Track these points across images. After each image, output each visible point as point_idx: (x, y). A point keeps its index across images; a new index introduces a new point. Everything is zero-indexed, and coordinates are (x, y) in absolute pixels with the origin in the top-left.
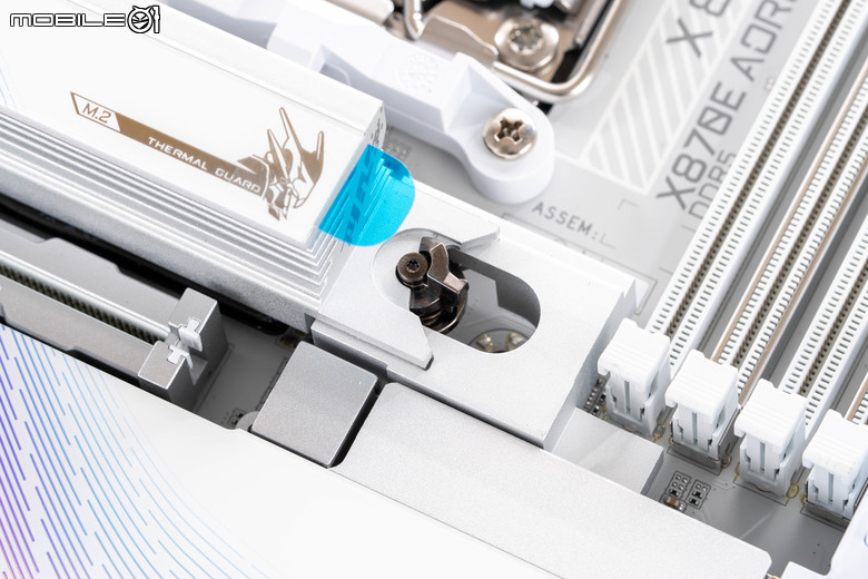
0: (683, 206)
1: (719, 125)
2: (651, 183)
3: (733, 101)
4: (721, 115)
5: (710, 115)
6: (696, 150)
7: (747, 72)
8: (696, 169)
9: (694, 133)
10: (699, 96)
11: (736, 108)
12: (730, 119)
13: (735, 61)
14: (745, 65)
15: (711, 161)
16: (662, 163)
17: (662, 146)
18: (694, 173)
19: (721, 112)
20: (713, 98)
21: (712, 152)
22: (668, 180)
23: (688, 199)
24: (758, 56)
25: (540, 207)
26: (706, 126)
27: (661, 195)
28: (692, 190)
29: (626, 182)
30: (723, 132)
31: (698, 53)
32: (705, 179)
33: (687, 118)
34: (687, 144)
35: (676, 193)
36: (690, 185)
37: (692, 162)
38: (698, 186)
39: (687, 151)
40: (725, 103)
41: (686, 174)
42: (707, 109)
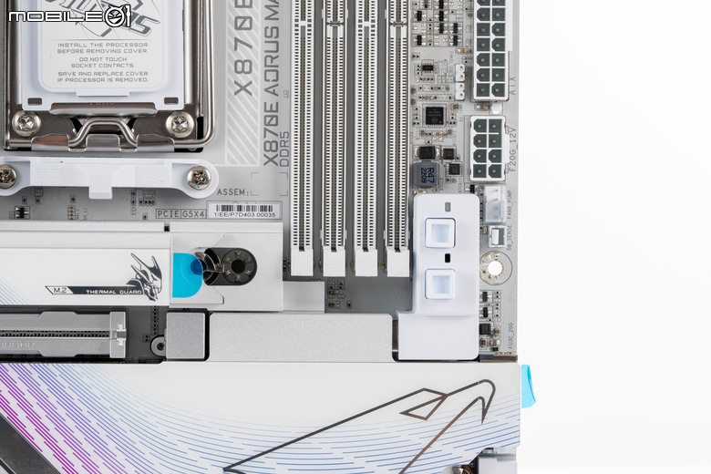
0: (277, 164)
1: (274, 122)
2: (259, 160)
3: (274, 108)
4: (272, 117)
5: (268, 119)
6: (270, 137)
7: (274, 93)
8: (274, 145)
9: (266, 130)
10: (260, 112)
11: (277, 111)
12: (277, 117)
13: (266, 90)
14: (271, 90)
15: (278, 139)
16: (259, 149)
17: (255, 141)
18: (274, 148)
19: (272, 116)
20: (266, 111)
21: (277, 135)
22: (265, 155)
23: (277, 160)
24: (276, 83)
25: (220, 192)
26: (269, 125)
27: (265, 164)
28: (277, 156)
29: (249, 165)
30: (277, 124)
31: (250, 94)
32: (280, 148)
33: (260, 125)
34: (265, 136)
35: (271, 160)
36: (275, 154)
37: (271, 143)
38: (278, 152)
39: (266, 139)
40: (271, 111)
41: (271, 150)
42: (266, 117)
